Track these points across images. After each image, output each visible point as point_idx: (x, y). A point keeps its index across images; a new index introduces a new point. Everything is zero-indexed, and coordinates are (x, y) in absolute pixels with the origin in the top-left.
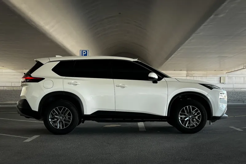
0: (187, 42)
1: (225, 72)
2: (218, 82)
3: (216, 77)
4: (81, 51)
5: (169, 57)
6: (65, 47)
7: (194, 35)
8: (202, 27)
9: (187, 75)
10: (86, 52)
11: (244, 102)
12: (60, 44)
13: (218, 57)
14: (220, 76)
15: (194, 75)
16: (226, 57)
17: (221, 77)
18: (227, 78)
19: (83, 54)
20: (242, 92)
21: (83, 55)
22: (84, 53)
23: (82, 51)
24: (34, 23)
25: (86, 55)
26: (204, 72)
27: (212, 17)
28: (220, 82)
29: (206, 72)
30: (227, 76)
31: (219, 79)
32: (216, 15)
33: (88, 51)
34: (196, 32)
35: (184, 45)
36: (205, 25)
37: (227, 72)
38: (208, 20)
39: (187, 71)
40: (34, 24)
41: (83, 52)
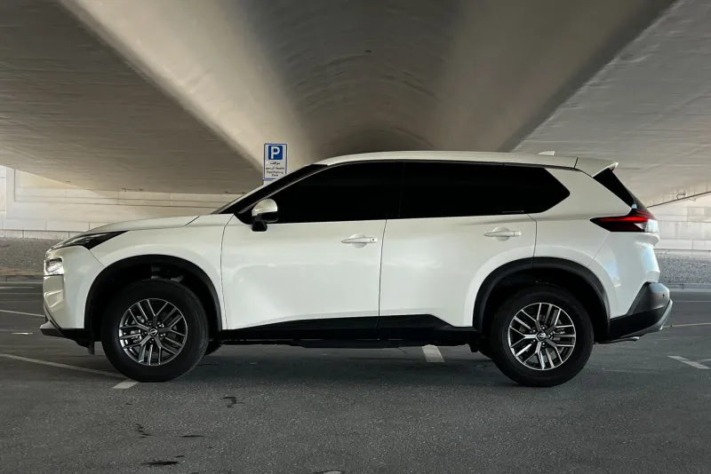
0: (540, 128)
4: (267, 147)
6: (224, 133)
7: (560, 111)
8: (584, 90)
10: (281, 148)
11: (683, 286)
12: (211, 127)
16: (637, 169)
19: (273, 153)
20: (674, 260)
21: (272, 157)
22: (275, 150)
23: (270, 147)
24: (149, 69)
25: (279, 157)
32: (623, 58)
33: (284, 147)
34: (568, 102)
35: (532, 136)
36: (592, 85)
38: (603, 72)
41: (272, 148)
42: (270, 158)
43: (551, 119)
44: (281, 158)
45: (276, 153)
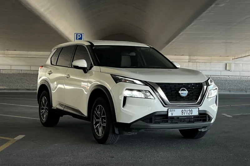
0: (188, 27)
1: (231, 58)
2: (224, 69)
3: (221, 64)
4: (76, 34)
5: (170, 42)
6: (57, 29)
7: (195, 22)
8: (204, 14)
9: (189, 61)
10: (81, 35)
12: (52, 26)
13: (222, 42)
14: (225, 62)
15: (197, 61)
16: (231, 43)
17: (226, 64)
18: (233, 64)
19: (78, 37)
21: (78, 39)
22: (79, 36)
23: (77, 35)
25: (81, 39)
26: (208, 57)
27: (213, 6)
28: (226, 69)
29: (210, 57)
30: (233, 62)
31: (225, 66)
32: (216, 5)
33: (83, 35)
34: (198, 19)
35: (185, 30)
36: (206, 13)
37: (233, 58)
39: (190, 56)
40: (29, 7)
41: (78, 35)
42: (77, 39)
43: (192, 24)
44: (82, 39)
45: (80, 37)
